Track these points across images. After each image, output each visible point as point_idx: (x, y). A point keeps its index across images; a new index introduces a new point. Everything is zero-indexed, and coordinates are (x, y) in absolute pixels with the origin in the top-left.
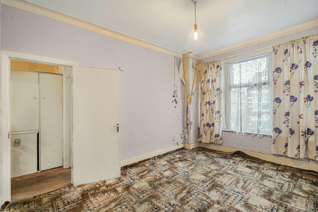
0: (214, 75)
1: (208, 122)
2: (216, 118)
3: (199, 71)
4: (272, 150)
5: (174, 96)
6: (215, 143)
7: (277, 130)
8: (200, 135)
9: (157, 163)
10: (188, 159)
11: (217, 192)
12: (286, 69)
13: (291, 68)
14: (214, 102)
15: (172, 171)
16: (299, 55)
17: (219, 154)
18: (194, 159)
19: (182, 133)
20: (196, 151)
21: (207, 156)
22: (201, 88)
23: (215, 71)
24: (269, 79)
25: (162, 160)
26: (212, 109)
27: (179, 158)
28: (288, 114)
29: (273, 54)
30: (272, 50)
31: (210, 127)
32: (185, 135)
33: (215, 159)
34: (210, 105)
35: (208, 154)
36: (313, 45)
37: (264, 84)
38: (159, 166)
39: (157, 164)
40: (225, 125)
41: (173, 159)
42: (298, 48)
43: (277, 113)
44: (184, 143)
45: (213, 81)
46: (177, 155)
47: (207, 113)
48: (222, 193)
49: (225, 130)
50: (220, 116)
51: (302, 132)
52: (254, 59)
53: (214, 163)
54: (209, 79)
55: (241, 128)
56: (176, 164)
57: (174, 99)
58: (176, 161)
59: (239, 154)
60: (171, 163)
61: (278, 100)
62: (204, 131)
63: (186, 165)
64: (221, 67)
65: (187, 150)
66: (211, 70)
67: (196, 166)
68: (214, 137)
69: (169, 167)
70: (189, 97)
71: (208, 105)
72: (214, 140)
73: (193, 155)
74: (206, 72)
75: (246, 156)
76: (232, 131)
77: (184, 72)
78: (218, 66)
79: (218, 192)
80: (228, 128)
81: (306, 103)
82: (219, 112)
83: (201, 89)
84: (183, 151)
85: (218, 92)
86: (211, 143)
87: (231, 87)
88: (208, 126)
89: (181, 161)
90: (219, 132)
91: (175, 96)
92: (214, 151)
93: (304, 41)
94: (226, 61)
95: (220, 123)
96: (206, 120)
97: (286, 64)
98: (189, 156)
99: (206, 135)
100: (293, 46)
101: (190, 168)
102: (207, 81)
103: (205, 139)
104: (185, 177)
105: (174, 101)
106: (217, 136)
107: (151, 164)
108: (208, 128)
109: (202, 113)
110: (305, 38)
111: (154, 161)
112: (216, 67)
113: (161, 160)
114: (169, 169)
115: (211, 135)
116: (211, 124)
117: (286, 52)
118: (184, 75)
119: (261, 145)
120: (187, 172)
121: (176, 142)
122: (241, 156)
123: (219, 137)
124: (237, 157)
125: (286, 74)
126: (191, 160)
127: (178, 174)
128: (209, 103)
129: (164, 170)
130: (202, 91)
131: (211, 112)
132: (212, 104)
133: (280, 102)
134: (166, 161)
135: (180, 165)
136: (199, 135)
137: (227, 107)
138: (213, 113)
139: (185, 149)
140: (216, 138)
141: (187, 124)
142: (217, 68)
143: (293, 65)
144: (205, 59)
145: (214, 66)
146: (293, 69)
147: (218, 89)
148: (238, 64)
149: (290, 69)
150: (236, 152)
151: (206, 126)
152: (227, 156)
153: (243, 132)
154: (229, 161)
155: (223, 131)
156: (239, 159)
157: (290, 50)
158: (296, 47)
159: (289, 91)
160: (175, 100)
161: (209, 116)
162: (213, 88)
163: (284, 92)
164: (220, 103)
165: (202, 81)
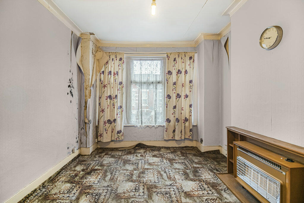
0: (116, 68)
1: (109, 119)
2: (119, 114)
3: (98, 60)
4: (165, 136)
5: (69, 86)
6: (117, 140)
7: (168, 121)
8: (99, 134)
9: (53, 192)
10: (96, 168)
11: (157, 194)
12: (174, 73)
13: (177, 72)
14: (116, 96)
15: (89, 194)
16: (182, 64)
17: (122, 150)
18: (102, 165)
19: (78, 136)
20: (96, 155)
21: (113, 157)
22: (100, 79)
23: (117, 63)
24: (162, 79)
25: (58, 184)
26: (113, 104)
27: (83, 170)
28: (175, 107)
29: (167, 59)
30: (165, 55)
31: (111, 124)
32: (81, 138)
33: (123, 157)
34: (111, 99)
35: (112, 154)
36: (189, 59)
37: (159, 82)
38: (61, 196)
39: (55, 195)
40: (126, 120)
41: (76, 175)
42: (182, 59)
43: (168, 106)
44: (80, 148)
45: (114, 74)
46: (75, 167)
47: (108, 108)
48: (163, 194)
49: (126, 125)
50: (122, 111)
51: (183, 120)
52: (152, 60)
53: (126, 162)
54: (111, 71)
55: (142, 121)
56: (85, 180)
57: (69, 89)
58: (83, 177)
59: (140, 146)
60: (78, 183)
61: (169, 97)
62: (105, 129)
63: (99, 177)
64: (124, 61)
65: (85, 155)
66: (113, 62)
67: (112, 173)
68: (116, 134)
69: (79, 191)
70: (88, 88)
71: (109, 99)
72: (116, 138)
73: (97, 160)
74: (107, 63)
75: (145, 147)
76: (133, 125)
77: (82, 56)
78: (121, 59)
79: (159, 195)
80: (128, 123)
81: (185, 99)
82: (121, 107)
83: (100, 81)
84: (81, 158)
85: (120, 86)
86: (112, 141)
87: (132, 82)
88: (109, 123)
89: (89, 173)
90: (121, 128)
91: (71, 86)
92: (116, 149)
93: (185, 55)
94: (128, 55)
95: (122, 119)
96: (107, 116)
97: (175, 69)
98: (93, 163)
99: (107, 133)
100: (179, 57)
101: (108, 178)
102: (108, 73)
103: (106, 138)
104: (113, 195)
105: (69, 93)
106: (119, 132)
107: (40, 198)
108: (109, 125)
109: (102, 109)
110: (185, 53)
111: (44, 190)
112: (118, 59)
113: (56, 184)
114: (81, 194)
115: (112, 132)
116: (112, 120)
117: (175, 60)
118: (81, 61)
119: (156, 134)
120: (108, 186)
121: (71, 149)
122: (142, 147)
123: (122, 133)
124: (139, 149)
125: (174, 77)
126: (99, 168)
127: (100, 195)
128: (110, 97)
129: (74, 198)
130: (102, 83)
131: (112, 107)
132: (114, 98)
133: (170, 98)
134: (66, 182)
135: (92, 179)
136: (97, 135)
137: (128, 101)
138: (114, 108)
139: (82, 155)
140: (118, 134)
141: (86, 123)
142: (120, 60)
143: (179, 70)
144: (106, 47)
145: (116, 57)
146: (179, 74)
147: (121, 83)
148: (139, 62)
149: (176, 74)
150: (137, 144)
151: (107, 123)
152: (130, 150)
153: (143, 125)
154: (137, 156)
155: (124, 126)
156: (142, 151)
157: (177, 59)
158: (180, 58)
159: (175, 90)
160: (71, 91)
161: (110, 112)
162: (115, 81)
163: (173, 90)
164: (122, 97)
165: (101, 72)
